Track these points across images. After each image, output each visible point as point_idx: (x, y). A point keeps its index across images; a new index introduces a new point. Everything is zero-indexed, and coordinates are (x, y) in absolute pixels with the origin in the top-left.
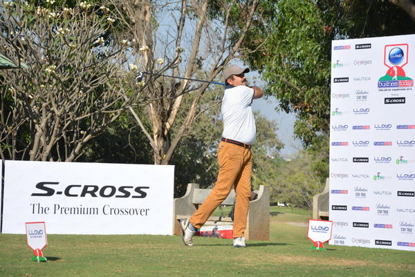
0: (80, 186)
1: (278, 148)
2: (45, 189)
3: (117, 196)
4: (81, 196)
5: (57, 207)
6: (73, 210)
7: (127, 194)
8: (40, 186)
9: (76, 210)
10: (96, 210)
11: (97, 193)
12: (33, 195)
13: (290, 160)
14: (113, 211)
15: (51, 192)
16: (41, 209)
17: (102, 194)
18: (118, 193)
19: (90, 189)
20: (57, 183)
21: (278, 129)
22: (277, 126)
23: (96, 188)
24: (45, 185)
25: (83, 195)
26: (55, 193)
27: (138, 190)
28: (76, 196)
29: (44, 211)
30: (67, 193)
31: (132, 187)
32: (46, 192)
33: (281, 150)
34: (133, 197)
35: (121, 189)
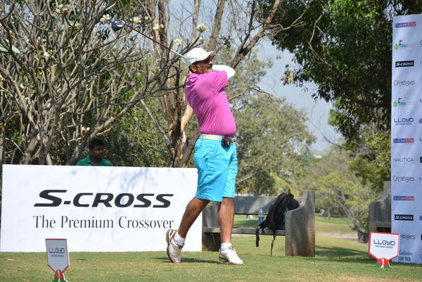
0: (92, 194)
1: (309, 142)
2: (50, 198)
3: (135, 206)
4: (93, 206)
5: (65, 219)
6: (83, 222)
7: (147, 204)
8: (44, 194)
9: (87, 222)
10: (110, 223)
11: (112, 202)
12: (37, 205)
13: (320, 157)
14: (131, 223)
15: (57, 202)
16: (45, 222)
17: (118, 203)
18: (136, 202)
19: (104, 198)
20: (65, 191)
21: (308, 119)
22: (307, 116)
23: (111, 196)
24: (50, 194)
25: (95, 205)
26: (63, 202)
27: (160, 198)
28: (87, 206)
29: (50, 224)
30: (76, 203)
31: (153, 195)
32: (51, 202)
33: (313, 144)
34: (155, 206)
35: (141, 197)
